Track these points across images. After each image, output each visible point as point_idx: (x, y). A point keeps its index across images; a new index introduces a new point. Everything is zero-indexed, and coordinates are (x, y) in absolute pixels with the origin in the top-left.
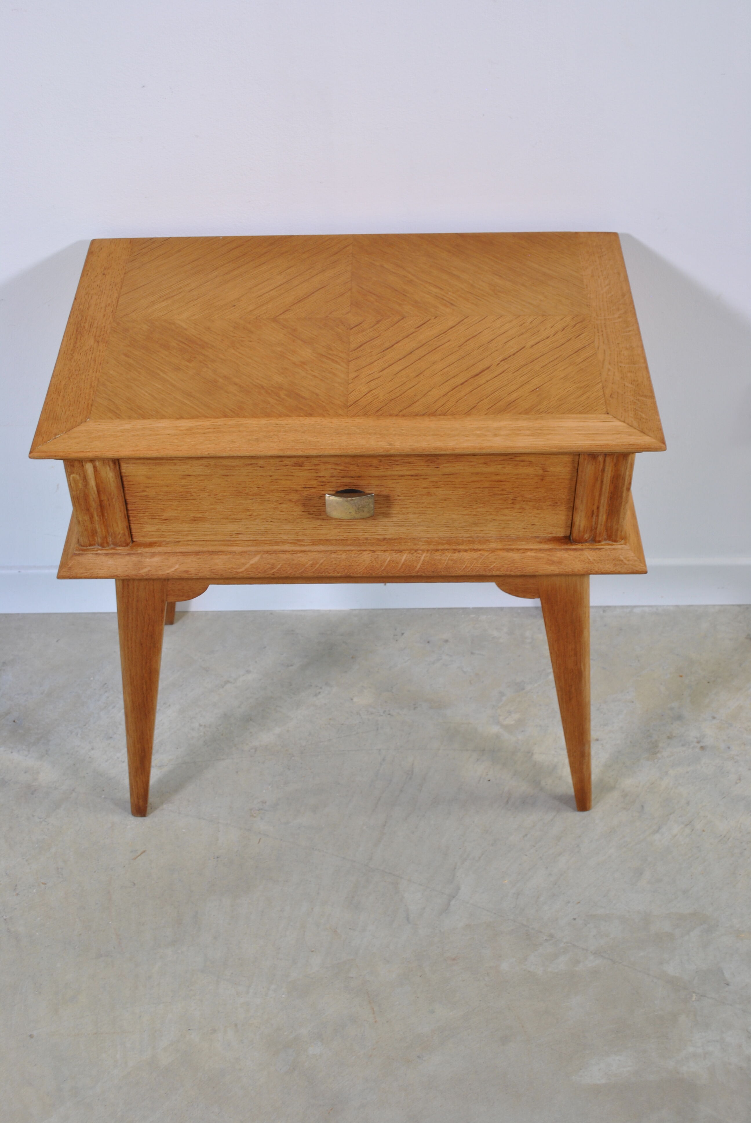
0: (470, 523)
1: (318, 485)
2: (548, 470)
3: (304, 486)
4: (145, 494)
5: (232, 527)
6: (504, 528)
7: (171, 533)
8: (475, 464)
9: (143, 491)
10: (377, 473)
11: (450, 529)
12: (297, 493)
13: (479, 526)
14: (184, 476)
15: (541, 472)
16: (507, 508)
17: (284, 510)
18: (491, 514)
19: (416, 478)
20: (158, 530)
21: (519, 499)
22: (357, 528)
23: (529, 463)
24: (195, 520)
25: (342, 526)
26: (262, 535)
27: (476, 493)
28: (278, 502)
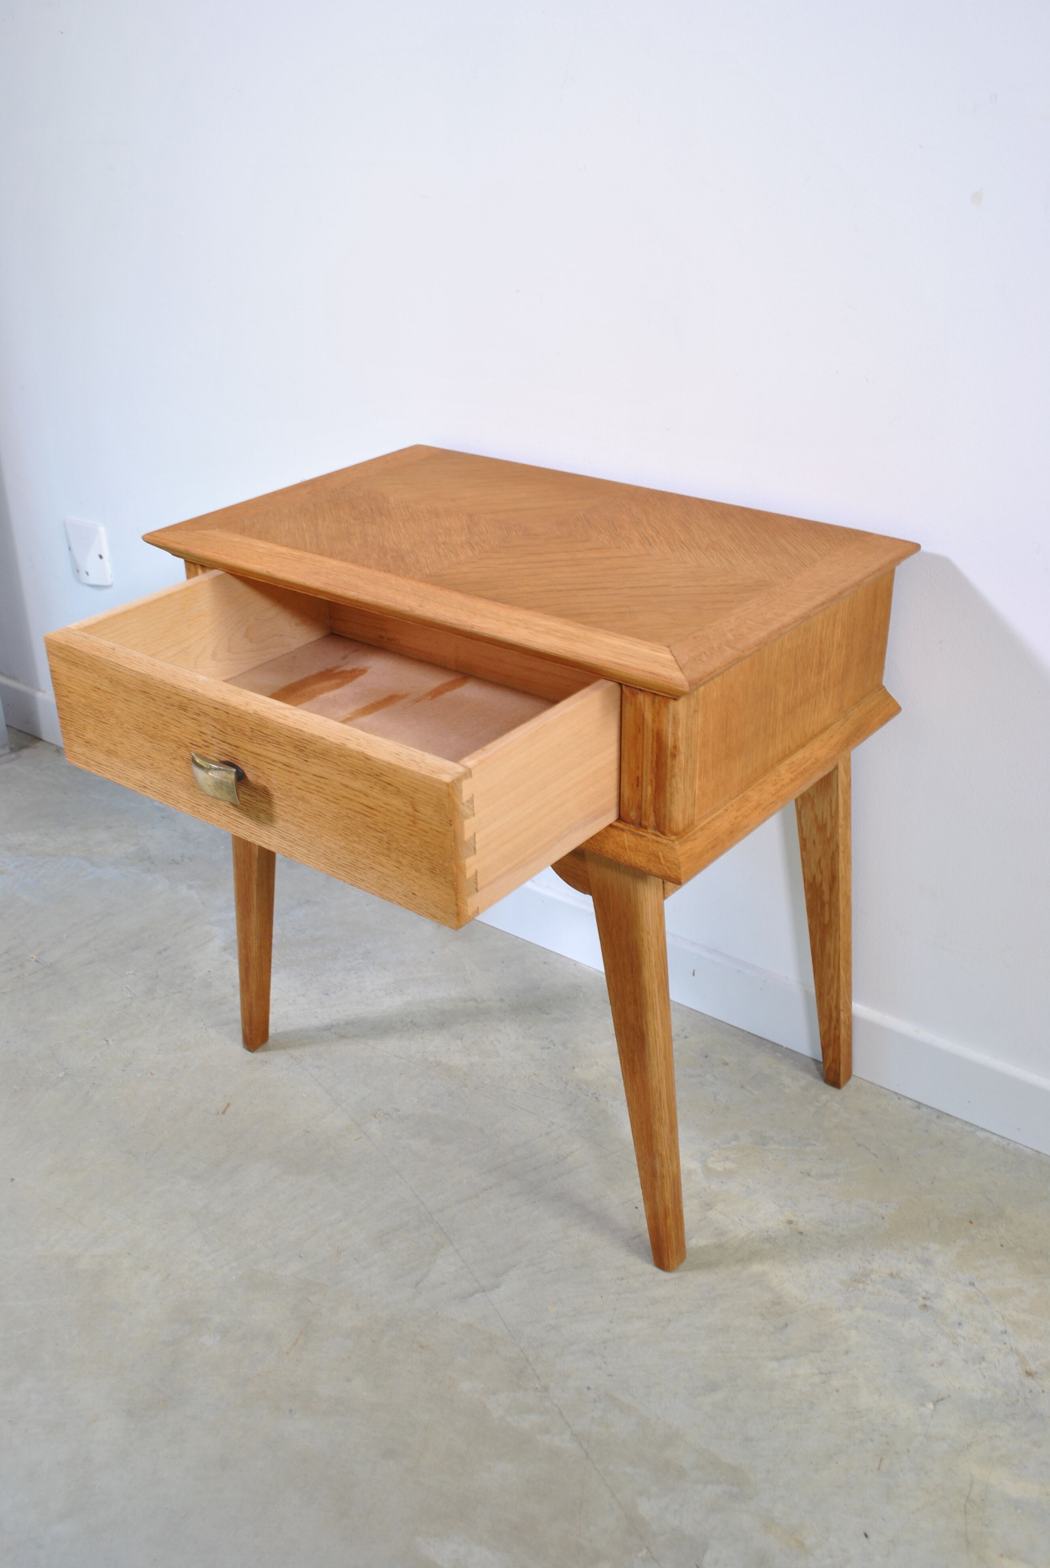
0: (348, 862)
1: (203, 745)
2: (418, 809)
3: (191, 742)
4: (67, 700)
5: (139, 775)
6: (384, 886)
7: (94, 763)
8: (342, 769)
9: (67, 697)
10: (250, 747)
11: (330, 863)
12: (186, 749)
13: (359, 871)
14: (95, 687)
15: (410, 810)
16: (383, 854)
17: (178, 769)
18: (368, 858)
19: (288, 769)
20: (83, 754)
21: (394, 845)
22: (244, 823)
23: (395, 789)
24: (109, 752)
25: (230, 814)
26: (164, 797)
27: (349, 817)
28: (172, 755)
